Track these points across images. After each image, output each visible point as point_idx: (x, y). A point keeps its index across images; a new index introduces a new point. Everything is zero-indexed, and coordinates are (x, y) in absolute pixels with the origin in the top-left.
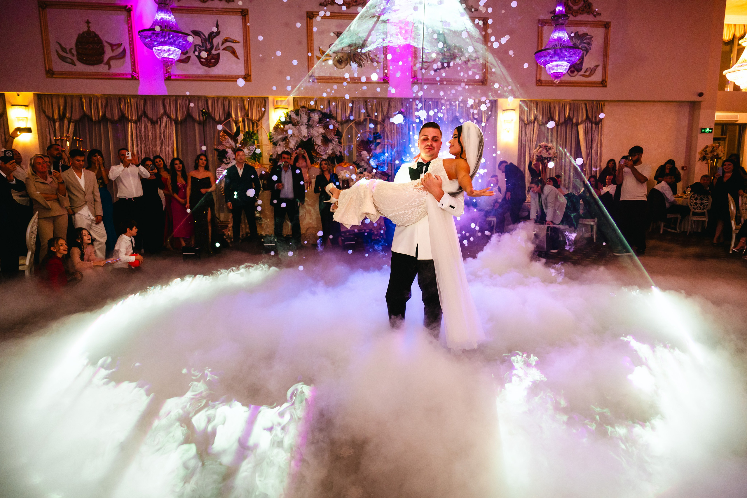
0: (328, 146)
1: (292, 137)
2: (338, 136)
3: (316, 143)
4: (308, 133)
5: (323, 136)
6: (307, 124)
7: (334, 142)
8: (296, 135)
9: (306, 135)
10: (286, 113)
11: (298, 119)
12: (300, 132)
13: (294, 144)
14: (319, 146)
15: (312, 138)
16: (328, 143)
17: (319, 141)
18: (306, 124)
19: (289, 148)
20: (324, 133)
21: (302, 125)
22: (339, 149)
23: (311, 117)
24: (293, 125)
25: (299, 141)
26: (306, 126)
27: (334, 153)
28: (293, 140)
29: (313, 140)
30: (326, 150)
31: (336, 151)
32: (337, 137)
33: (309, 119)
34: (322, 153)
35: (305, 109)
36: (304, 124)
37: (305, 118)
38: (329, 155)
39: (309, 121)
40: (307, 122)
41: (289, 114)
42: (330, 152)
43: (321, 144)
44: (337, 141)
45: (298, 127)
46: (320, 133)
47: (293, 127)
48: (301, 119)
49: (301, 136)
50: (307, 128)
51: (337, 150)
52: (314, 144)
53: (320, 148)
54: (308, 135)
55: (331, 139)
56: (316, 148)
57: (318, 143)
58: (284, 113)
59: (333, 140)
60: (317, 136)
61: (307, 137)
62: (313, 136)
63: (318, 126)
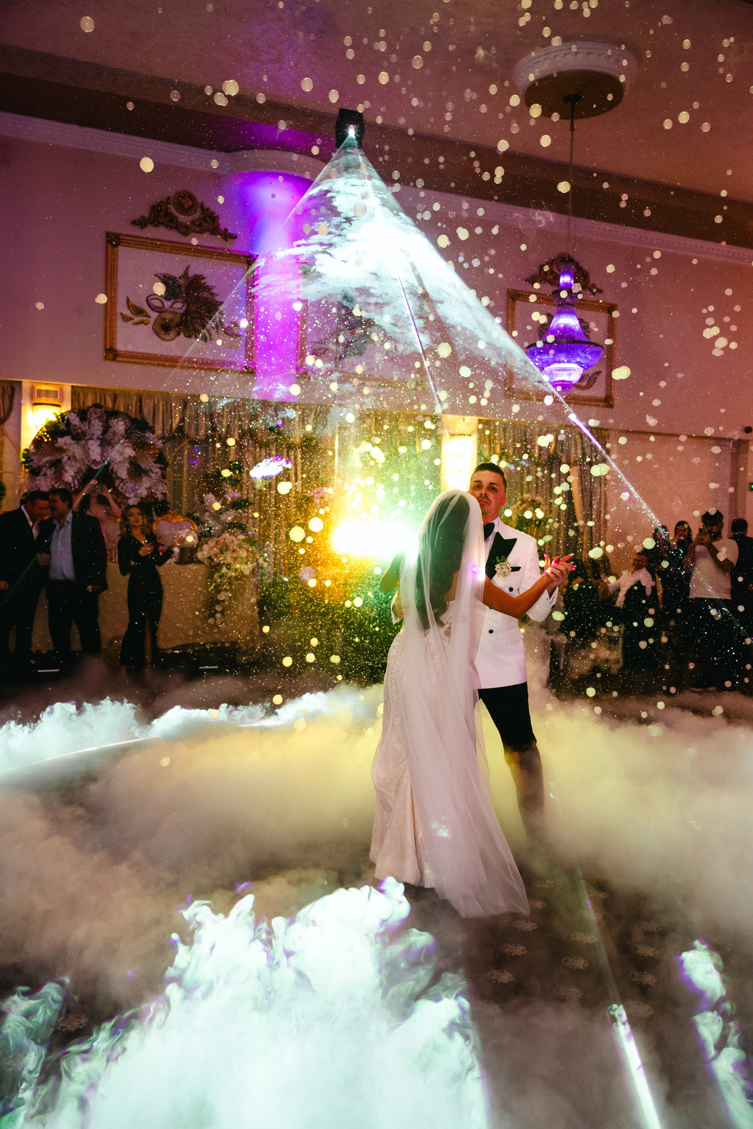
0: (141, 482)
1: (69, 462)
2: (160, 463)
3: (117, 474)
4: (102, 455)
5: (131, 463)
6: (101, 437)
7: (153, 475)
8: (78, 457)
9: (98, 458)
10: (59, 414)
11: (85, 427)
12: (86, 451)
13: (73, 474)
14: (122, 480)
15: (109, 464)
16: (140, 475)
17: (123, 473)
18: (98, 438)
19: (63, 481)
20: (134, 457)
21: (91, 439)
22: (160, 488)
23: (111, 425)
24: (73, 438)
25: (84, 468)
26: (99, 442)
27: (151, 495)
28: (72, 466)
29: (112, 469)
30: (137, 490)
31: (156, 492)
32: (160, 466)
33: (106, 429)
34: (129, 494)
35: (100, 410)
36: (95, 437)
37: (97, 427)
38: (141, 498)
39: (105, 432)
40: (102, 434)
41: (66, 418)
42: (144, 493)
43: (127, 477)
44: (160, 474)
45: (83, 442)
46: (126, 456)
47: (73, 442)
48: (89, 427)
49: (89, 461)
50: (100, 445)
51: (157, 490)
52: (114, 475)
53: (124, 485)
54: (102, 458)
55: (148, 468)
56: (117, 485)
57: (122, 474)
58: (55, 414)
59: (151, 470)
60: (120, 462)
61: (100, 462)
62: (113, 462)
63: (124, 443)
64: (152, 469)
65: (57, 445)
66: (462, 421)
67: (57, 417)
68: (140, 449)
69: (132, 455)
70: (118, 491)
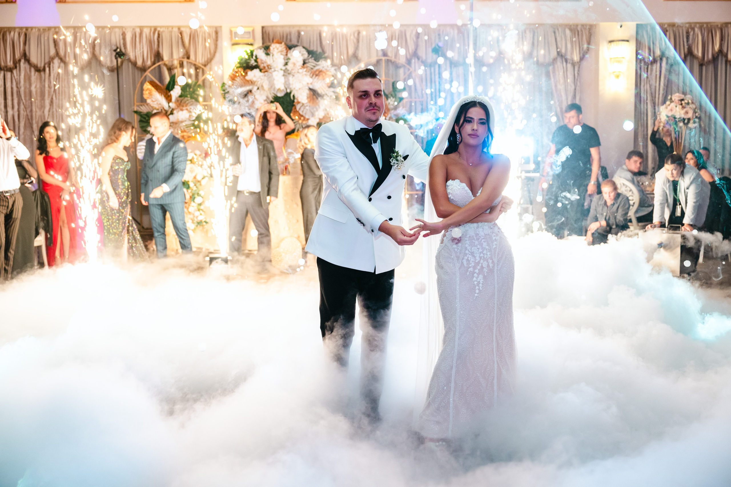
0: (318, 105)
1: (258, 91)
3: (297, 100)
4: (285, 83)
5: (309, 89)
6: (283, 68)
7: (328, 99)
8: (265, 87)
9: (282, 87)
10: (248, 51)
11: (270, 61)
12: (272, 81)
14: (303, 104)
15: (291, 92)
16: (317, 98)
17: (303, 97)
18: (281, 70)
20: (311, 84)
21: (275, 71)
23: (290, 57)
24: (261, 71)
25: (270, 95)
26: (282, 73)
28: (261, 95)
29: (294, 96)
32: (333, 89)
33: (287, 61)
34: (309, 116)
35: (281, 44)
36: (278, 69)
37: (279, 60)
38: (320, 119)
39: (286, 64)
40: (284, 66)
41: (254, 54)
42: (321, 114)
43: (306, 101)
44: (333, 97)
45: (269, 74)
46: (305, 83)
47: (261, 74)
48: (274, 61)
49: (274, 89)
50: (283, 75)
52: (296, 101)
54: (285, 87)
55: (323, 93)
56: (298, 109)
57: (302, 99)
58: (246, 51)
59: (326, 94)
60: (300, 89)
61: (283, 90)
62: (294, 89)
63: (302, 72)
64: (327, 92)
65: (247, 78)
67: (248, 54)
68: (317, 75)
69: (310, 82)
70: (300, 114)
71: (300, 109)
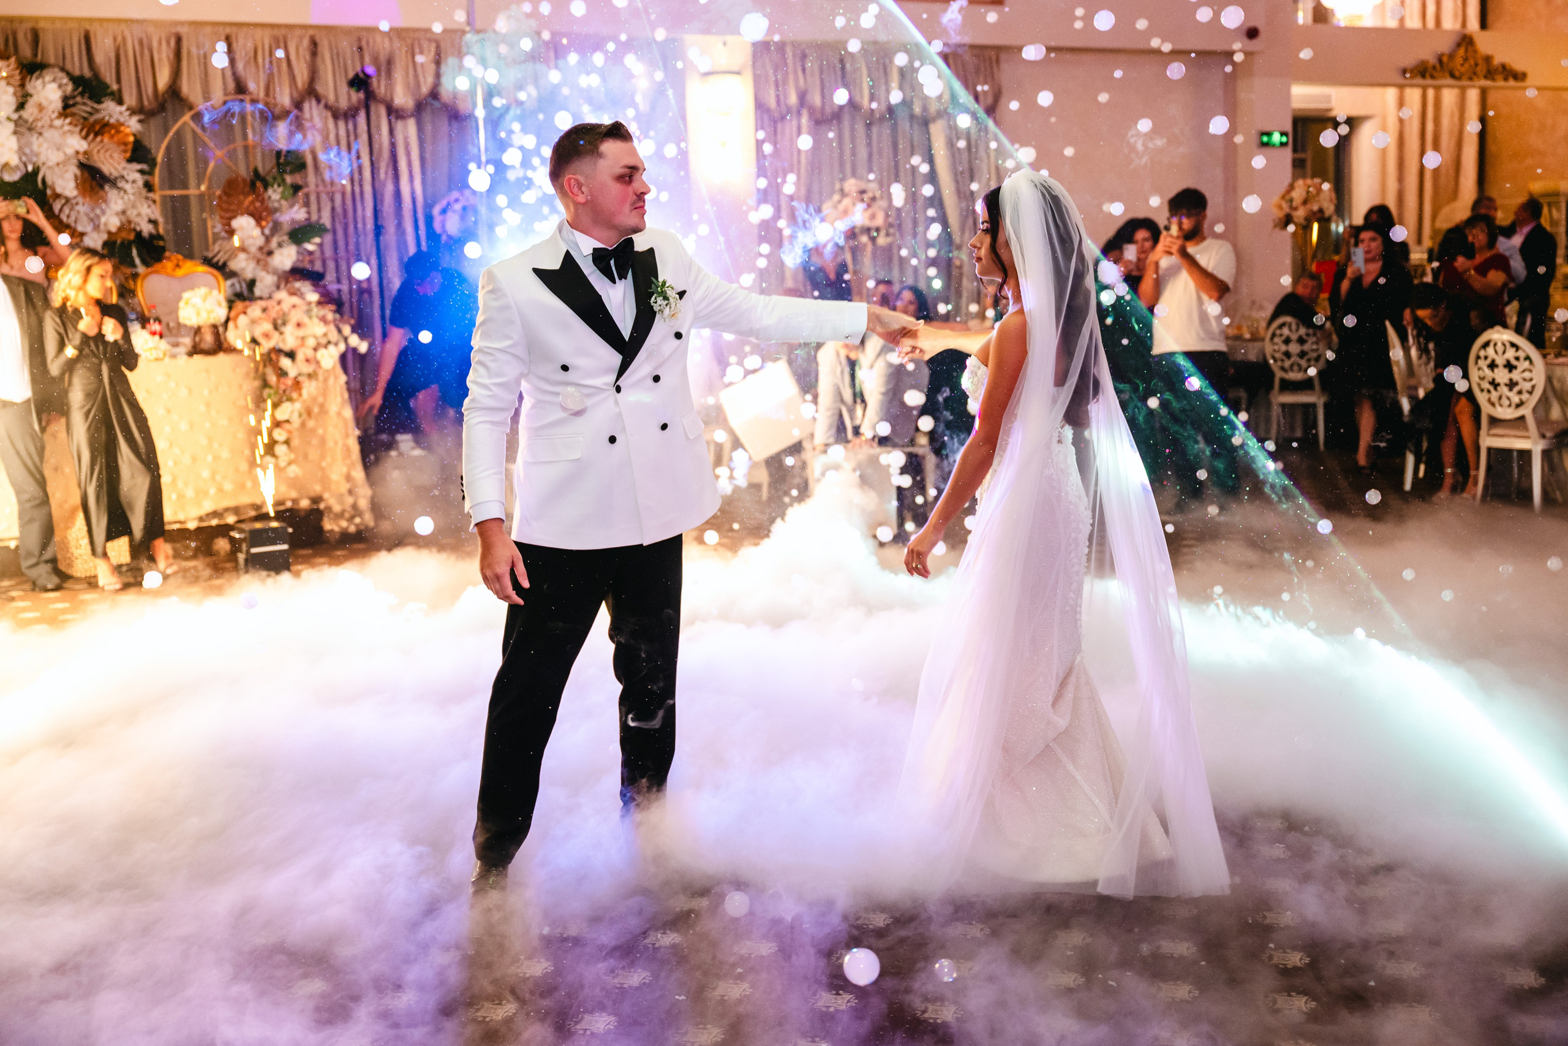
0: (105, 201)
2: (139, 162)
3: (54, 190)
4: (21, 151)
5: (82, 166)
6: (14, 117)
7: (128, 187)
9: (13, 160)
14: (68, 200)
15: (36, 171)
16: (102, 187)
17: (65, 183)
18: (9, 119)
20: (85, 153)
22: (145, 210)
23: (31, 91)
26: (11, 126)
27: (127, 226)
29: (44, 180)
30: (99, 217)
31: (137, 220)
32: (139, 167)
33: (23, 99)
34: (84, 224)
35: (6, 63)
38: (109, 233)
39: (21, 106)
40: (15, 111)
42: (113, 222)
43: (75, 193)
44: (140, 183)
46: (70, 151)
50: (15, 133)
51: (139, 215)
52: (49, 192)
53: (71, 210)
54: (20, 159)
55: (115, 174)
56: (56, 211)
57: (64, 188)
59: (123, 177)
60: (58, 164)
61: (17, 167)
62: (44, 164)
63: (62, 127)
64: (125, 173)
66: (720, 46)
68: (96, 135)
69: (82, 150)
71: (61, 210)
